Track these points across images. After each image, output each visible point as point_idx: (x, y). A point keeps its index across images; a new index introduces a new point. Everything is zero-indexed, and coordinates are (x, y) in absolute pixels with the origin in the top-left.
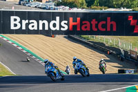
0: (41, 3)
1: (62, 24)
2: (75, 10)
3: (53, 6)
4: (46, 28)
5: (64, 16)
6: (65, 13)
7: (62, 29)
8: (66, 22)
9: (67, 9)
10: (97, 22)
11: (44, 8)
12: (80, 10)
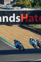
0: (4, 6)
1: (17, 18)
2: (24, 9)
3: (11, 7)
4: (7, 21)
5: (18, 13)
6: (18, 11)
7: (17, 21)
8: (19, 17)
9: (19, 9)
10: (38, 17)
11: (5, 9)
12: (27, 9)
